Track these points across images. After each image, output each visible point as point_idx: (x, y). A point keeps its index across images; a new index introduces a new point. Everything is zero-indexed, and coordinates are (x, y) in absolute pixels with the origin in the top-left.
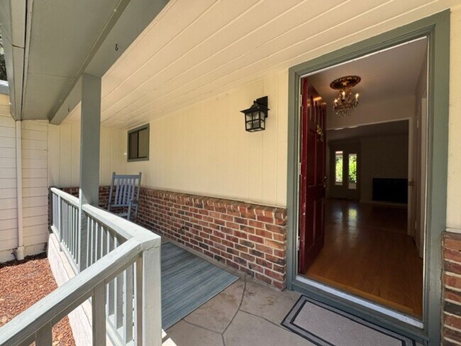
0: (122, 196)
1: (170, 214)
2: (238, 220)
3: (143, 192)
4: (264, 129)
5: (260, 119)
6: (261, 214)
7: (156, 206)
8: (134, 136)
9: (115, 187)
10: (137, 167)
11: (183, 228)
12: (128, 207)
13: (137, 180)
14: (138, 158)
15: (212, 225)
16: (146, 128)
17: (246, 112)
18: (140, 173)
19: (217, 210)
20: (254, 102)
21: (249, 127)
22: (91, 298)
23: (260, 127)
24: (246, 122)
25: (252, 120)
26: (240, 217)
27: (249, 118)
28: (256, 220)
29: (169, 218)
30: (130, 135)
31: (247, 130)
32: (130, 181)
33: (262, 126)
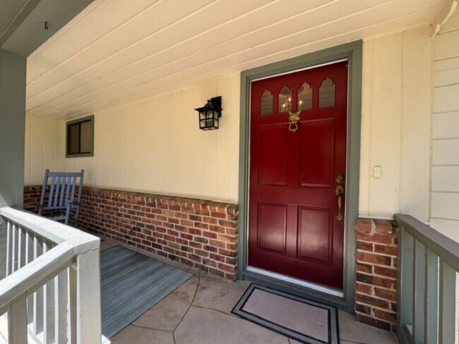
0: (59, 198)
1: (119, 215)
2: (192, 218)
3: (86, 191)
4: (217, 128)
5: (213, 118)
6: (215, 210)
7: (102, 206)
8: (75, 129)
9: (49, 187)
10: (77, 163)
11: (134, 229)
12: (66, 209)
13: (78, 179)
14: (80, 153)
15: (165, 224)
16: (90, 120)
17: (200, 110)
18: (83, 171)
19: (171, 209)
20: (208, 101)
21: (203, 125)
22: (6, 313)
23: (213, 126)
24: (200, 120)
25: (206, 119)
26: (195, 215)
27: (203, 117)
28: (210, 216)
29: (118, 219)
30: (70, 127)
31: (201, 128)
32: (70, 180)
33: (216, 125)
